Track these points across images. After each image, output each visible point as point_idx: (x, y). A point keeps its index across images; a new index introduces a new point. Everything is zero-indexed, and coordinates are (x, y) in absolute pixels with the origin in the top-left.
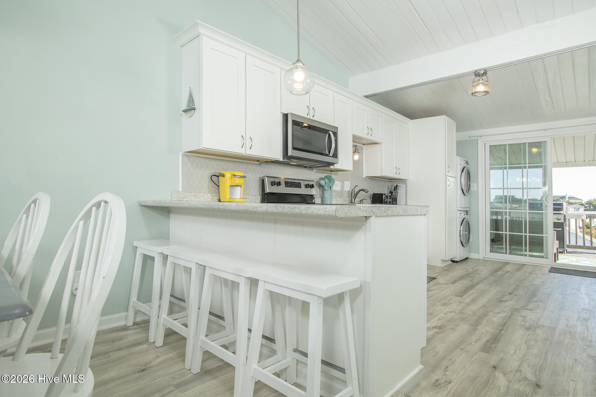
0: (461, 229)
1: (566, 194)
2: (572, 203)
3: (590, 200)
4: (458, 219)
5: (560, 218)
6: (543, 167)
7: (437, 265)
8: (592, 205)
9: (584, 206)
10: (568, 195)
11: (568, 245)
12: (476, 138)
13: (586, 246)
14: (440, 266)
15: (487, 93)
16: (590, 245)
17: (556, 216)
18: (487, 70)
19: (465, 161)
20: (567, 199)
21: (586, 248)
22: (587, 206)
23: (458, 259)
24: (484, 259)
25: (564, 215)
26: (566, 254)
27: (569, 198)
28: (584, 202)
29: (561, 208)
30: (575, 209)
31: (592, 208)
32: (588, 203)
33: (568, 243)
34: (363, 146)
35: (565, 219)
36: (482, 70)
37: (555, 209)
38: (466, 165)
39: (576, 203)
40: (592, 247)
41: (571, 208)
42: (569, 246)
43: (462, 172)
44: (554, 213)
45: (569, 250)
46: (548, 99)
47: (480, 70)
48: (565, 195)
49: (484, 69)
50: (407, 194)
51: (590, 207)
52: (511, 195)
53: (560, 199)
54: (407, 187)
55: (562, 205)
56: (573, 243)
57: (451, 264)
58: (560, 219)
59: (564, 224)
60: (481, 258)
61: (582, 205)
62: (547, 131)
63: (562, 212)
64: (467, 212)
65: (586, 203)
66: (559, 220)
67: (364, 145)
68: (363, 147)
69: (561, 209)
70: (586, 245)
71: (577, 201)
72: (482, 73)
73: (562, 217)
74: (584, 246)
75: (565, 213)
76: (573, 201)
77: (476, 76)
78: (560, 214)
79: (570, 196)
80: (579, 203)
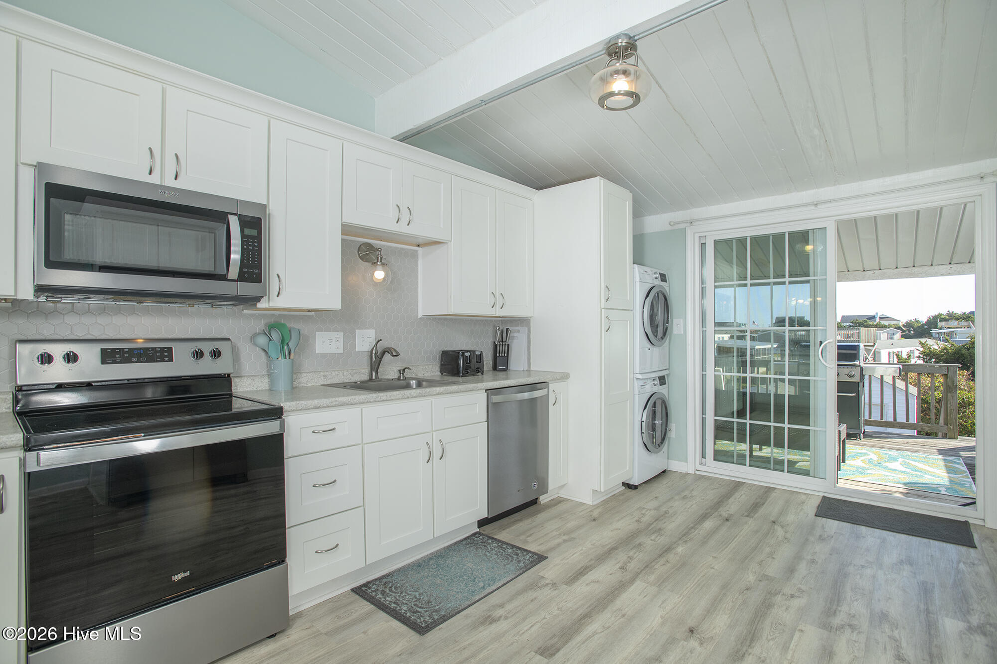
0: (644, 419)
1: (877, 313)
2: (885, 326)
3: (910, 321)
4: (637, 397)
5: (853, 373)
6: (812, 282)
7: (585, 502)
8: (912, 328)
9: (901, 330)
10: (879, 314)
11: (866, 420)
12: (682, 226)
13: (898, 423)
14: (591, 503)
15: (635, 97)
16: (904, 421)
17: (846, 370)
18: (636, 38)
19: (655, 273)
20: (878, 320)
21: (898, 425)
22: (905, 329)
23: (635, 482)
24: (697, 472)
25: (861, 367)
26: (862, 440)
27: (880, 318)
28: (901, 324)
29: (856, 354)
30: (889, 334)
31: (912, 332)
32: (907, 325)
33: (867, 417)
34: (417, 248)
35: (862, 376)
36: (623, 37)
37: (841, 357)
38: (658, 282)
39: (889, 326)
40: (909, 424)
41: (883, 333)
42: (868, 423)
43: (646, 299)
44: (838, 365)
45: (869, 429)
46: (816, 132)
47: (618, 37)
48: (875, 314)
49: (626, 35)
50: (531, 347)
51: (909, 331)
52: (797, 316)
53: (868, 321)
54: (530, 333)
55: (857, 349)
56: (876, 416)
57: (621, 494)
58: (854, 375)
59: (861, 384)
60: (692, 471)
61: (899, 328)
62: (819, 207)
63: (857, 363)
64: (662, 380)
65: (903, 325)
66: (851, 376)
67: (418, 246)
68: (417, 251)
69: (855, 357)
70: (897, 421)
71: (892, 323)
72: (624, 44)
73: (856, 372)
74: (896, 422)
75: (862, 365)
76: (886, 323)
77: (610, 55)
78: (854, 365)
79: (883, 315)
80: (894, 325)
